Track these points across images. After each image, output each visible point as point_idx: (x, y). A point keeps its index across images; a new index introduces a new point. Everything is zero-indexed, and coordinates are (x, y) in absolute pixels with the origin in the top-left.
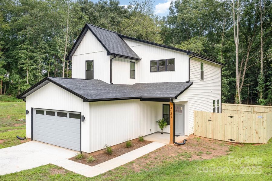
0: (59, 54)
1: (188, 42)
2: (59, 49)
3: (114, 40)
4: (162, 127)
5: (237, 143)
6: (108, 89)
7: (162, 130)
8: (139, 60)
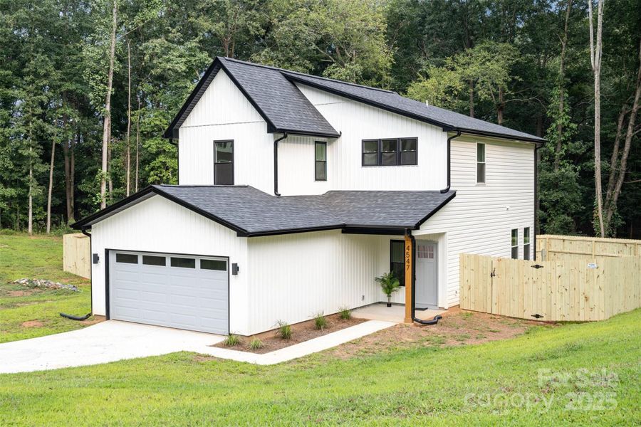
0: (91, 95)
1: (467, 59)
2: (93, 79)
3: (278, 93)
4: (389, 290)
5: (548, 322)
6: (274, 209)
7: (389, 296)
8: (336, 136)
